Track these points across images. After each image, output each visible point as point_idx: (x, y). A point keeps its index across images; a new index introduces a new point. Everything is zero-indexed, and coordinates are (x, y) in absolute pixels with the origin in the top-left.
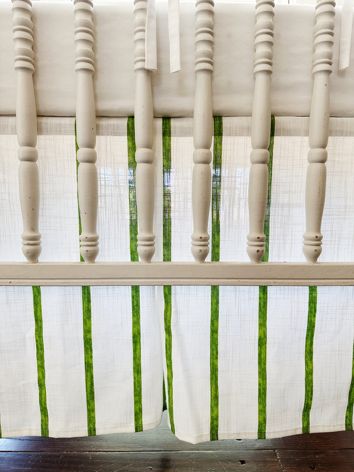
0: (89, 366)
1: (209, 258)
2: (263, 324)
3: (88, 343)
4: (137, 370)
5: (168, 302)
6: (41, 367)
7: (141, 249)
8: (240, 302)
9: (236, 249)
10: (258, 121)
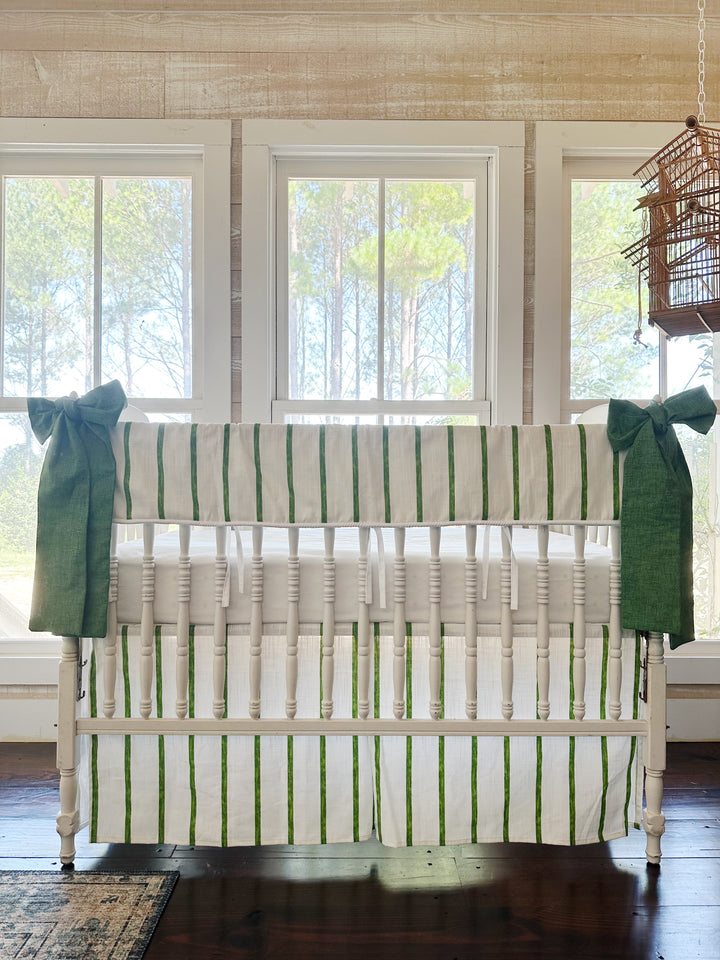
0: (323, 792)
1: (405, 717)
2: (442, 763)
5: (377, 747)
6: (291, 792)
7: (360, 711)
8: (424, 747)
9: (422, 711)
10: (433, 626)
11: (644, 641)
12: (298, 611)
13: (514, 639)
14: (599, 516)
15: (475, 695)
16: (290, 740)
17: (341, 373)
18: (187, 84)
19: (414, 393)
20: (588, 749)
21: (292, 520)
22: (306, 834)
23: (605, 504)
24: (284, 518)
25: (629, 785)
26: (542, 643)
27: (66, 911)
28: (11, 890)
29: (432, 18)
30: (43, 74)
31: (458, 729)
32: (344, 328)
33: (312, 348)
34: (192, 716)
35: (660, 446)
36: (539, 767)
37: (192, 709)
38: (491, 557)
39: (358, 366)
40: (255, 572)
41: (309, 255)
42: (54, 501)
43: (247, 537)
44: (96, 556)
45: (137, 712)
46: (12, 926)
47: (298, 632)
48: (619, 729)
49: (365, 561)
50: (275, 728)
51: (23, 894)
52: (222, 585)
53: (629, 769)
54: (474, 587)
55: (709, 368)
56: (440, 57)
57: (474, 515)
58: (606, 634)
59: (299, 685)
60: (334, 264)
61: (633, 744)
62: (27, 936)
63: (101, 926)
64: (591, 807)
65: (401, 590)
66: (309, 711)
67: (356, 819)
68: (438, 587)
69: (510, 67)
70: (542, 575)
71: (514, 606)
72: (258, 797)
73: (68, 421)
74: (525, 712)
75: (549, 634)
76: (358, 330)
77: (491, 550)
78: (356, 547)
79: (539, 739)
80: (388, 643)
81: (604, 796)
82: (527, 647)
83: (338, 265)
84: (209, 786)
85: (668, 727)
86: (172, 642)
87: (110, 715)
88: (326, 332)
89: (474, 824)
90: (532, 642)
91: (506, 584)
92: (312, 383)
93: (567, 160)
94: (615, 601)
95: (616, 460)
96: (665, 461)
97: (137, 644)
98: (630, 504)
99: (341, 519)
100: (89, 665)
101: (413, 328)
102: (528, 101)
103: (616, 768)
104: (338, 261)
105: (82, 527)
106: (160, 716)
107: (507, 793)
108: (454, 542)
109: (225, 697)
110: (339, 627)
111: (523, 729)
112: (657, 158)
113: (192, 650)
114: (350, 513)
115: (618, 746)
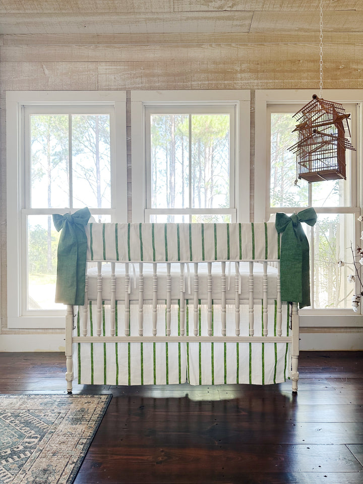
0: (167, 364)
1: (198, 335)
2: (213, 353)
3: (167, 357)
4: (180, 366)
5: (188, 347)
6: (155, 365)
7: (181, 333)
8: (206, 347)
9: (205, 333)
10: (209, 301)
11: (290, 306)
12: (157, 295)
13: (240, 305)
14: (272, 258)
15: (225, 327)
16: (154, 344)
17: (175, 183)
18: (108, 75)
19: (211, 193)
20: (269, 348)
21: (154, 260)
22: (161, 381)
23: (274, 253)
24: (151, 260)
25: (286, 362)
26: (251, 307)
27: (72, 406)
28: (50, 400)
29: (211, 45)
30: (47, 72)
31: (219, 340)
32: (176, 161)
33: (160, 172)
34: (117, 335)
35: (295, 231)
36: (250, 355)
37: (117, 333)
38: (231, 274)
39: (183, 180)
40: (140, 280)
41: (158, 124)
42: (63, 254)
43: (137, 266)
44: (80, 274)
45: (95, 334)
46: (53, 410)
47: (157, 303)
48: (282, 340)
49: (182, 276)
50: (148, 340)
51: (55, 401)
52: (128, 285)
53: (286, 356)
54: (224, 285)
55: (337, 190)
56: (215, 62)
57: (224, 258)
58: (276, 304)
59: (157, 323)
60: (171, 128)
61: (287, 346)
62: (60, 413)
63: (86, 410)
64: (270, 371)
65: (197, 287)
66: (162, 333)
67: (180, 375)
68: (211, 286)
69: (244, 66)
70: (251, 280)
71: (240, 293)
72: (142, 366)
73: (68, 223)
74: (245, 333)
75: (253, 303)
76: (183, 162)
77: (231, 271)
78: (179, 270)
79: (250, 344)
80: (192, 307)
81: (275, 366)
82: (245, 308)
83: (173, 130)
84: (123, 362)
85: (300, 339)
86: (108, 307)
87: (85, 335)
88: (167, 163)
89: (225, 377)
90: (247, 306)
91: (237, 284)
92: (160, 189)
93: (269, 106)
94: (279, 291)
95: (279, 236)
96: (297, 237)
97: (95, 308)
98: (283, 253)
99: (173, 259)
100: (77, 316)
101: (210, 162)
102: (252, 81)
103: (281, 355)
104: (173, 128)
105: (75, 263)
106: (104, 335)
107: (238, 365)
108: (217, 268)
109: (130, 328)
110: (173, 301)
111: (244, 340)
112: (302, 111)
113: (116, 310)
114: (177, 257)
115: (281, 347)
